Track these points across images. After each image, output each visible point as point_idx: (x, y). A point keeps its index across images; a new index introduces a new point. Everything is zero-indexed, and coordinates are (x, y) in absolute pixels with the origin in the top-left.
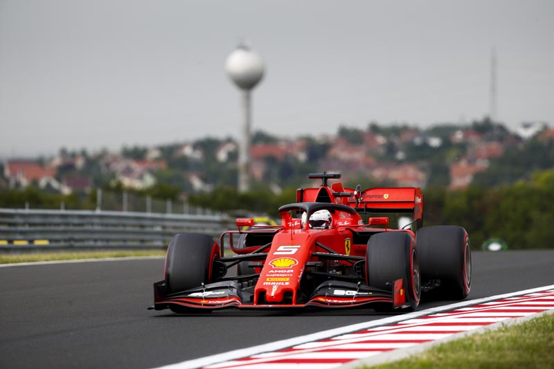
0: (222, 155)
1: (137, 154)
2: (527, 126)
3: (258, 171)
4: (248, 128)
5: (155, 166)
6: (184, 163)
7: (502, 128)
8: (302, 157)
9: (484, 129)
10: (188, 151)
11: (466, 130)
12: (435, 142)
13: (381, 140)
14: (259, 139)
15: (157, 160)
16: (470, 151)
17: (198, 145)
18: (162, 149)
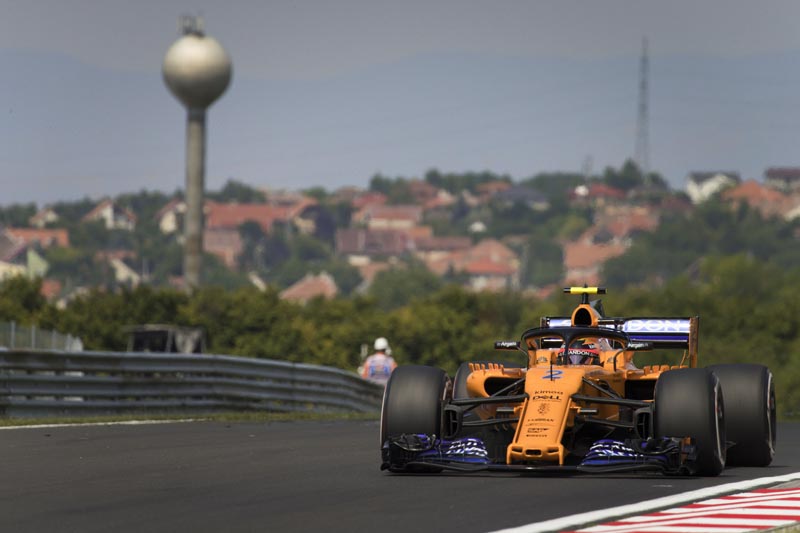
2: (700, 178)
3: (227, 248)
5: (46, 239)
6: (101, 236)
7: (656, 180)
8: (306, 226)
9: (625, 182)
10: (106, 214)
12: (541, 206)
13: (445, 198)
14: (234, 193)
16: (599, 219)
18: (59, 209)
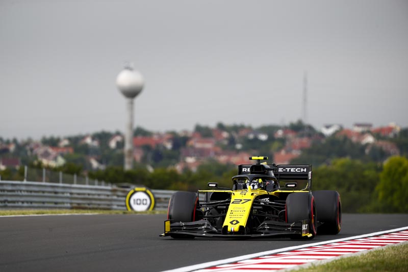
0: (113, 144)
1: (53, 143)
2: (328, 127)
3: (138, 156)
4: (131, 125)
5: (65, 151)
6: (86, 150)
7: (310, 128)
8: (169, 146)
9: (298, 128)
10: (88, 141)
11: (285, 129)
12: (263, 137)
13: (225, 134)
14: (139, 133)
15: (66, 147)
16: (288, 143)
17: (96, 137)
18: (70, 139)
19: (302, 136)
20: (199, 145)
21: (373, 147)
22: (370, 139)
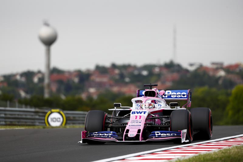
0: (36, 80)
2: (191, 65)
3: (54, 88)
5: (1, 85)
6: (16, 84)
7: (179, 66)
8: (76, 80)
9: (170, 66)
10: (18, 77)
11: (161, 67)
12: (145, 73)
13: (117, 71)
14: (55, 72)
15: (2, 82)
16: (162, 77)
17: (23, 75)
18: (5, 76)
19: (173, 72)
20: (98, 79)
21: (225, 79)
22: (222, 73)
